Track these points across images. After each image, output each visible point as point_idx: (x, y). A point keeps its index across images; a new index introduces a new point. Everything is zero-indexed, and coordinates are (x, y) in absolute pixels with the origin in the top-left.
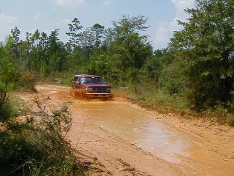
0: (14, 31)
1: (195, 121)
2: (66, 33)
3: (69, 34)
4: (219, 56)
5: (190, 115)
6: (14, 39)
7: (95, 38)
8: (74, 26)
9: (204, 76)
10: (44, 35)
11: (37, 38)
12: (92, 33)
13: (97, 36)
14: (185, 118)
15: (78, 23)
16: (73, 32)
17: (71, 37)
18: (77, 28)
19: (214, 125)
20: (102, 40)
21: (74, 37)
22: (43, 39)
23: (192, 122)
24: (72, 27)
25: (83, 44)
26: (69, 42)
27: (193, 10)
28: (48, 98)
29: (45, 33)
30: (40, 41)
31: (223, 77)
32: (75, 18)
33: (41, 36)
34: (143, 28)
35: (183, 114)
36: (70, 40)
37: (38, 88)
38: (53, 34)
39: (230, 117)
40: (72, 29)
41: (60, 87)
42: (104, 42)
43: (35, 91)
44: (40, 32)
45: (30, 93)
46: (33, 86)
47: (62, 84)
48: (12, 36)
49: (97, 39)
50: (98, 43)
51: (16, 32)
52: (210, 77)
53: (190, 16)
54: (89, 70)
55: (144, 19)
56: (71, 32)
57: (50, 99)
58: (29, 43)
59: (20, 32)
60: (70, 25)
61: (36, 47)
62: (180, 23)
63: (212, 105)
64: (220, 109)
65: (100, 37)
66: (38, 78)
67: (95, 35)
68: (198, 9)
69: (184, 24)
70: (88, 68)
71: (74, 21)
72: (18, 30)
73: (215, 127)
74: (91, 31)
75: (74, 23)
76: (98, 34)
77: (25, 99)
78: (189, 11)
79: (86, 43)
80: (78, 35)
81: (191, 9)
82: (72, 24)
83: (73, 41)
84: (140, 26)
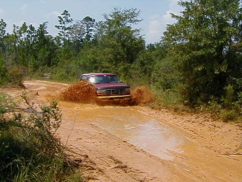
1: (189, 117)
2: (56, 26)
3: (58, 27)
4: (213, 51)
5: (184, 110)
7: (86, 31)
8: (64, 19)
9: (198, 71)
10: (32, 28)
11: (25, 31)
12: (82, 26)
13: (87, 29)
14: (179, 114)
15: (68, 16)
16: (63, 25)
17: (61, 30)
18: (67, 21)
19: (208, 121)
20: (93, 33)
21: (63, 31)
22: (30, 33)
23: (186, 118)
24: (62, 19)
25: (73, 38)
26: (58, 35)
27: (187, 3)
28: (37, 94)
29: (33, 26)
30: (27, 34)
31: (217, 72)
32: (66, 11)
33: (28, 29)
34: (135, 21)
35: (176, 110)
36: (59, 34)
37: (26, 83)
38: (42, 27)
39: (224, 113)
40: (62, 22)
41: (49, 82)
42: (95, 36)
43: (23, 87)
44: (28, 25)
45: (18, 88)
46: (20, 82)
47: (51, 79)
49: (88, 33)
50: (88, 37)
51: (2, 24)
52: (204, 72)
53: (184, 9)
54: (80, 65)
55: (136, 12)
56: (61, 25)
57: (38, 95)
58: (16, 36)
59: (6, 25)
60: (60, 17)
61: (24, 40)
62: (173, 16)
63: (205, 101)
64: (214, 104)
65: (91, 30)
66: (26, 74)
67: (86, 28)
68: (191, 2)
69: (177, 17)
70: (79, 63)
71: (64, 14)
72: (4, 23)
73: (209, 123)
74: (82, 24)
75: (64, 16)
76: (88, 27)
77: (12, 95)
78: (183, 4)
79: (76, 37)
80: (69, 28)
81: (185, 1)
82: (62, 16)
83: (63, 34)
84: (132, 19)
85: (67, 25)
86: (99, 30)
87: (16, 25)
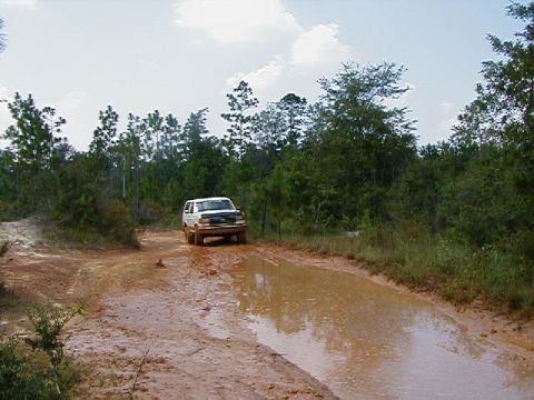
0: (105, 115)
2: (223, 115)
3: (227, 117)
6: (105, 132)
7: (288, 124)
8: (240, 100)
10: (172, 121)
11: (157, 129)
12: (279, 114)
13: (290, 120)
15: (248, 93)
16: (238, 112)
17: (234, 123)
18: (247, 103)
20: (303, 128)
21: (238, 124)
22: (169, 131)
24: (235, 100)
25: (261, 139)
26: (229, 134)
29: (174, 116)
30: (162, 134)
32: (242, 82)
33: (164, 123)
34: (393, 92)
36: (231, 131)
38: (196, 122)
40: (236, 107)
42: (308, 133)
44: (163, 115)
48: (101, 126)
49: (292, 127)
50: (293, 136)
51: (109, 117)
54: (267, 193)
55: (394, 70)
56: (232, 113)
59: (117, 116)
60: (231, 97)
61: (155, 148)
65: (299, 122)
67: (287, 118)
70: (264, 189)
71: (239, 89)
72: (115, 113)
74: (279, 110)
75: (239, 93)
76: (292, 116)
79: (267, 137)
80: (248, 119)
82: (235, 94)
83: (238, 132)
84: (385, 87)
85: (247, 113)
86: (315, 120)
87: (135, 115)
